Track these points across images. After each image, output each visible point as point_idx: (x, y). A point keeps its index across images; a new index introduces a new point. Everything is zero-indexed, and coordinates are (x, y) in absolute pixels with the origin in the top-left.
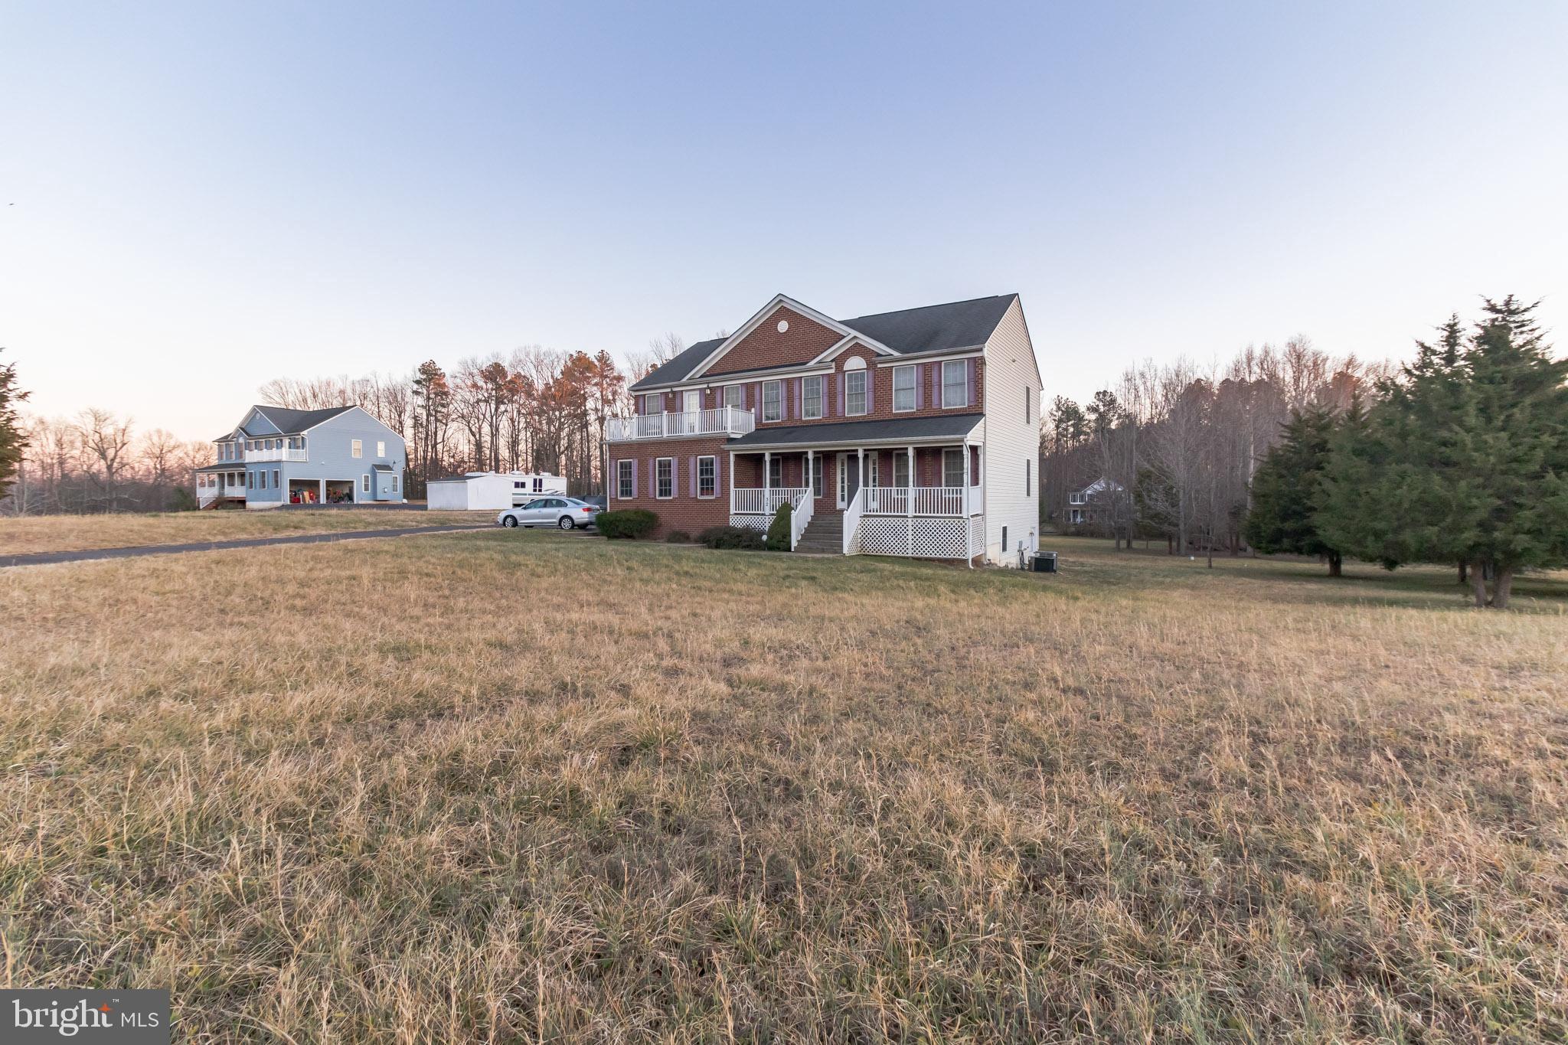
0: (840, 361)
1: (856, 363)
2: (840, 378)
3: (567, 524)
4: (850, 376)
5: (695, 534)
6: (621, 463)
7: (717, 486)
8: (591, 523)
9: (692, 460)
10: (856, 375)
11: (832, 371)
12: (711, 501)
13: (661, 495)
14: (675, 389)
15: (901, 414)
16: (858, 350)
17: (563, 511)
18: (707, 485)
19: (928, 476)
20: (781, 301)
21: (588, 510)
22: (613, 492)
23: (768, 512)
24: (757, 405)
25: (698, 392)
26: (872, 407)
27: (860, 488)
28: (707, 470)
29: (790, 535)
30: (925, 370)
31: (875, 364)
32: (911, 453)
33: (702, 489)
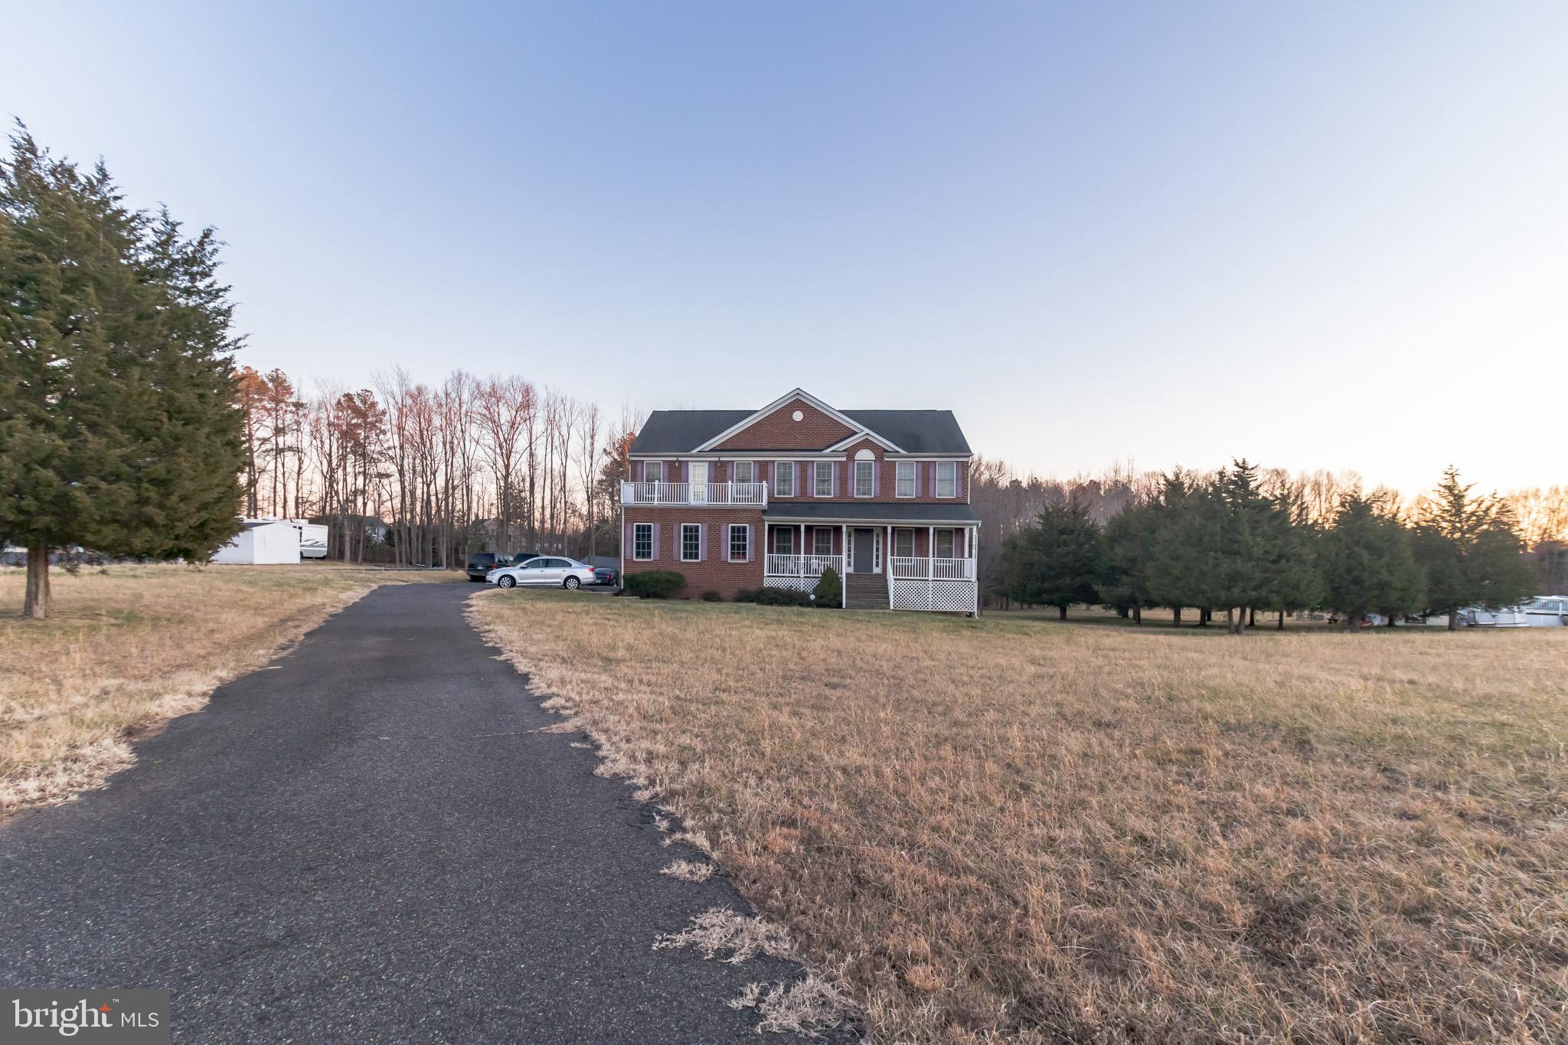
0: (851, 452)
1: (865, 455)
2: (851, 464)
3: (572, 584)
4: (860, 464)
6: (638, 527)
7: (749, 551)
9: (723, 527)
10: (865, 466)
11: (844, 459)
12: (742, 564)
13: (685, 557)
14: (679, 459)
15: (903, 499)
16: (866, 444)
17: (568, 572)
18: (739, 550)
19: (919, 549)
20: (798, 394)
22: (629, 554)
23: (802, 575)
24: (771, 481)
25: (707, 464)
26: (878, 492)
27: (889, 557)
28: (739, 537)
29: (841, 595)
30: (923, 467)
31: (882, 457)
32: (931, 532)
33: (732, 554)
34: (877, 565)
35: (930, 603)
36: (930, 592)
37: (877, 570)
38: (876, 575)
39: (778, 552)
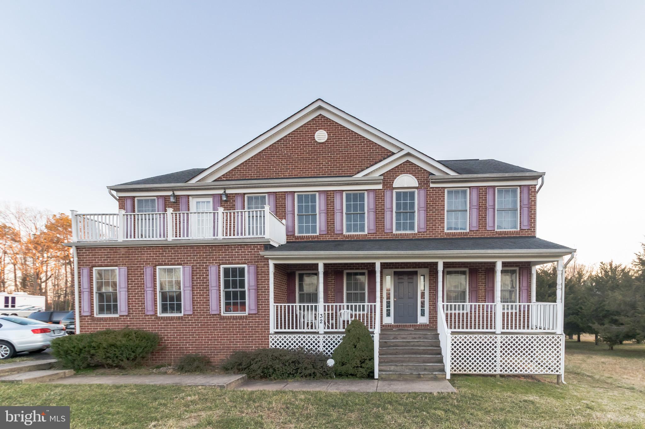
0: (387, 178)
1: (406, 182)
2: (388, 194)
3: (5, 350)
4: (398, 194)
5: (219, 358)
6: (98, 272)
7: (250, 301)
8: (48, 347)
9: (213, 270)
10: (406, 193)
11: (380, 187)
12: (241, 318)
13: (164, 310)
14: (177, 193)
15: (454, 234)
16: (407, 167)
18: (235, 300)
19: (482, 293)
20: (320, 108)
21: (43, 331)
22: (86, 309)
23: (321, 329)
24: (289, 216)
25: (211, 199)
26: (423, 225)
27: (440, 304)
28: (234, 282)
29: (372, 359)
30: (479, 195)
31: (427, 183)
32: (499, 267)
33: (227, 304)
34: (423, 314)
35: (498, 364)
36: (499, 349)
37: (423, 320)
38: (421, 325)
39: (301, 301)
